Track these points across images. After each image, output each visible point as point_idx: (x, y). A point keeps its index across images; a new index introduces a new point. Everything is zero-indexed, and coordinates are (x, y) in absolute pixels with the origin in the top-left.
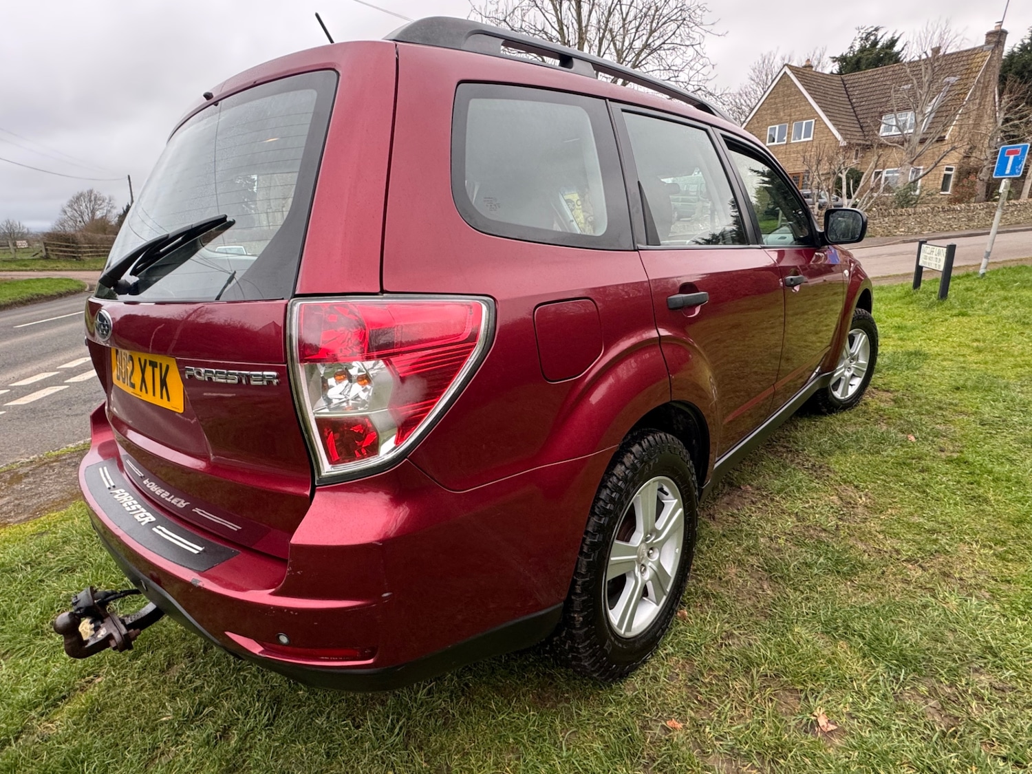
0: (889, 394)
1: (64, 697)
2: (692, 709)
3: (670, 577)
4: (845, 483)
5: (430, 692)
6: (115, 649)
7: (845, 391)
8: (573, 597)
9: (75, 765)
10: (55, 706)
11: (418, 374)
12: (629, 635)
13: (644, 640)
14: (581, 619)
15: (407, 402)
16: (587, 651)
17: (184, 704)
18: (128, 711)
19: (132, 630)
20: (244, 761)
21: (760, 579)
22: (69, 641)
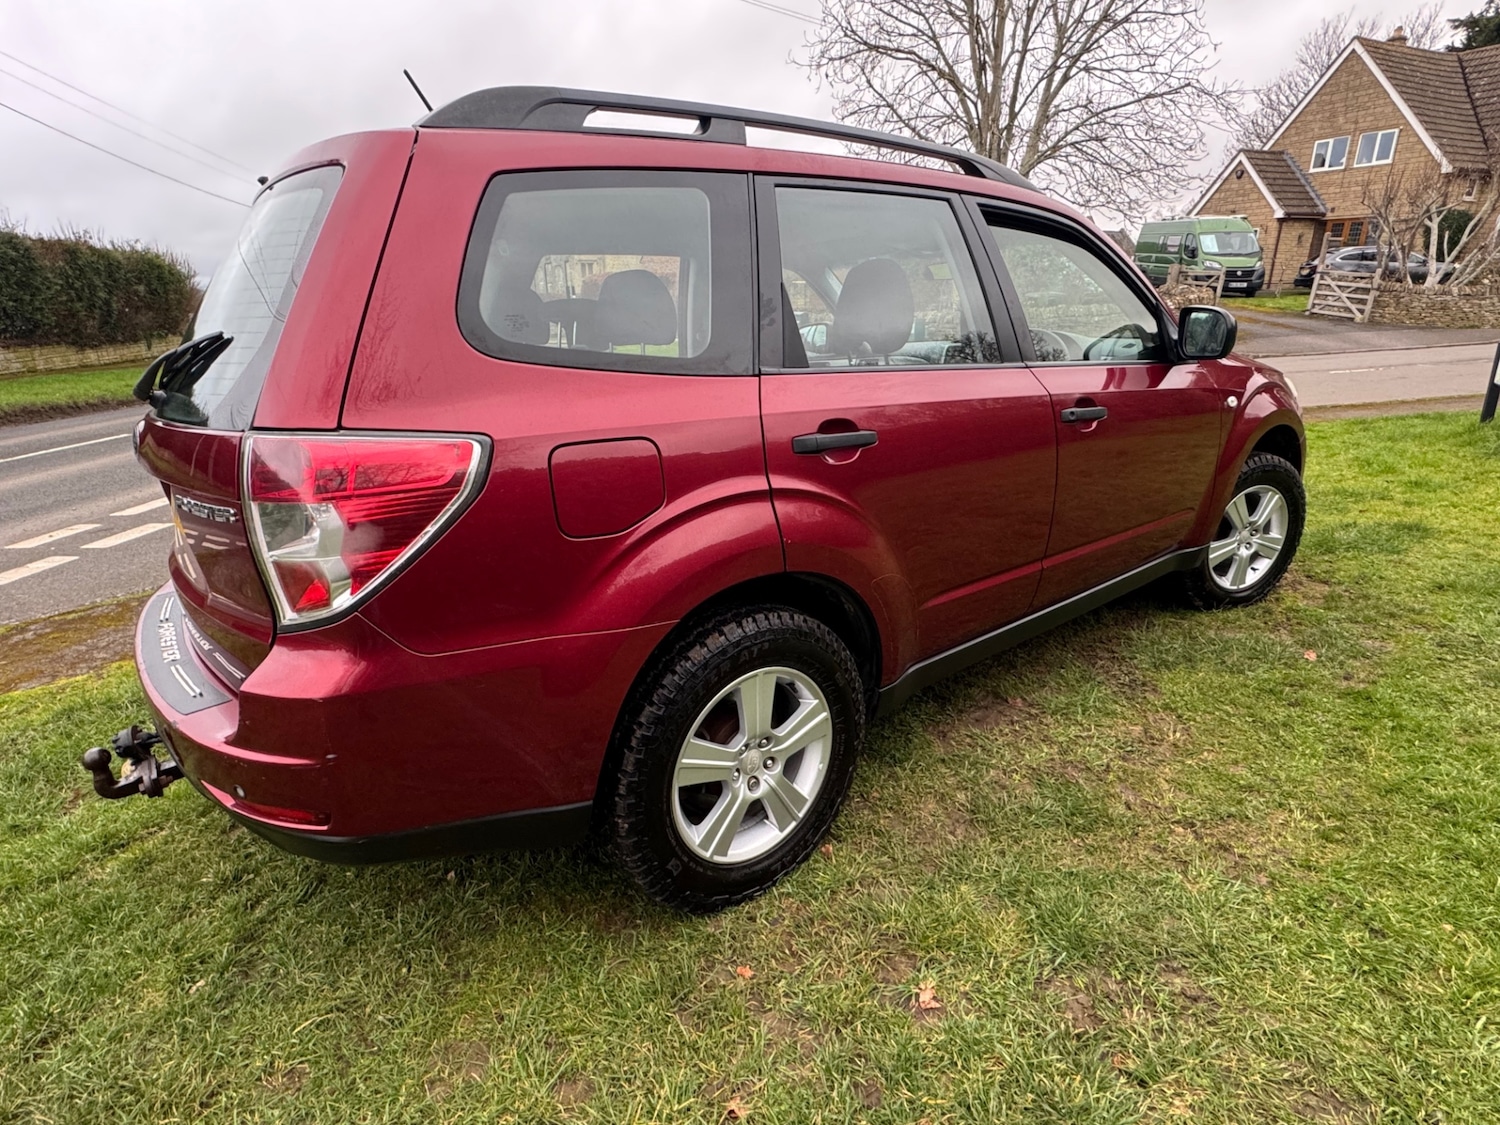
1: (123, 846)
2: (776, 960)
3: (806, 800)
4: (1165, 709)
5: (480, 894)
6: (143, 793)
7: (1240, 576)
8: (617, 799)
9: (105, 910)
10: (112, 853)
11: (372, 522)
12: (718, 859)
13: (747, 871)
14: (626, 826)
15: (356, 550)
16: (639, 867)
17: (227, 869)
18: (176, 868)
19: (164, 777)
21: (958, 821)
22: (98, 778)
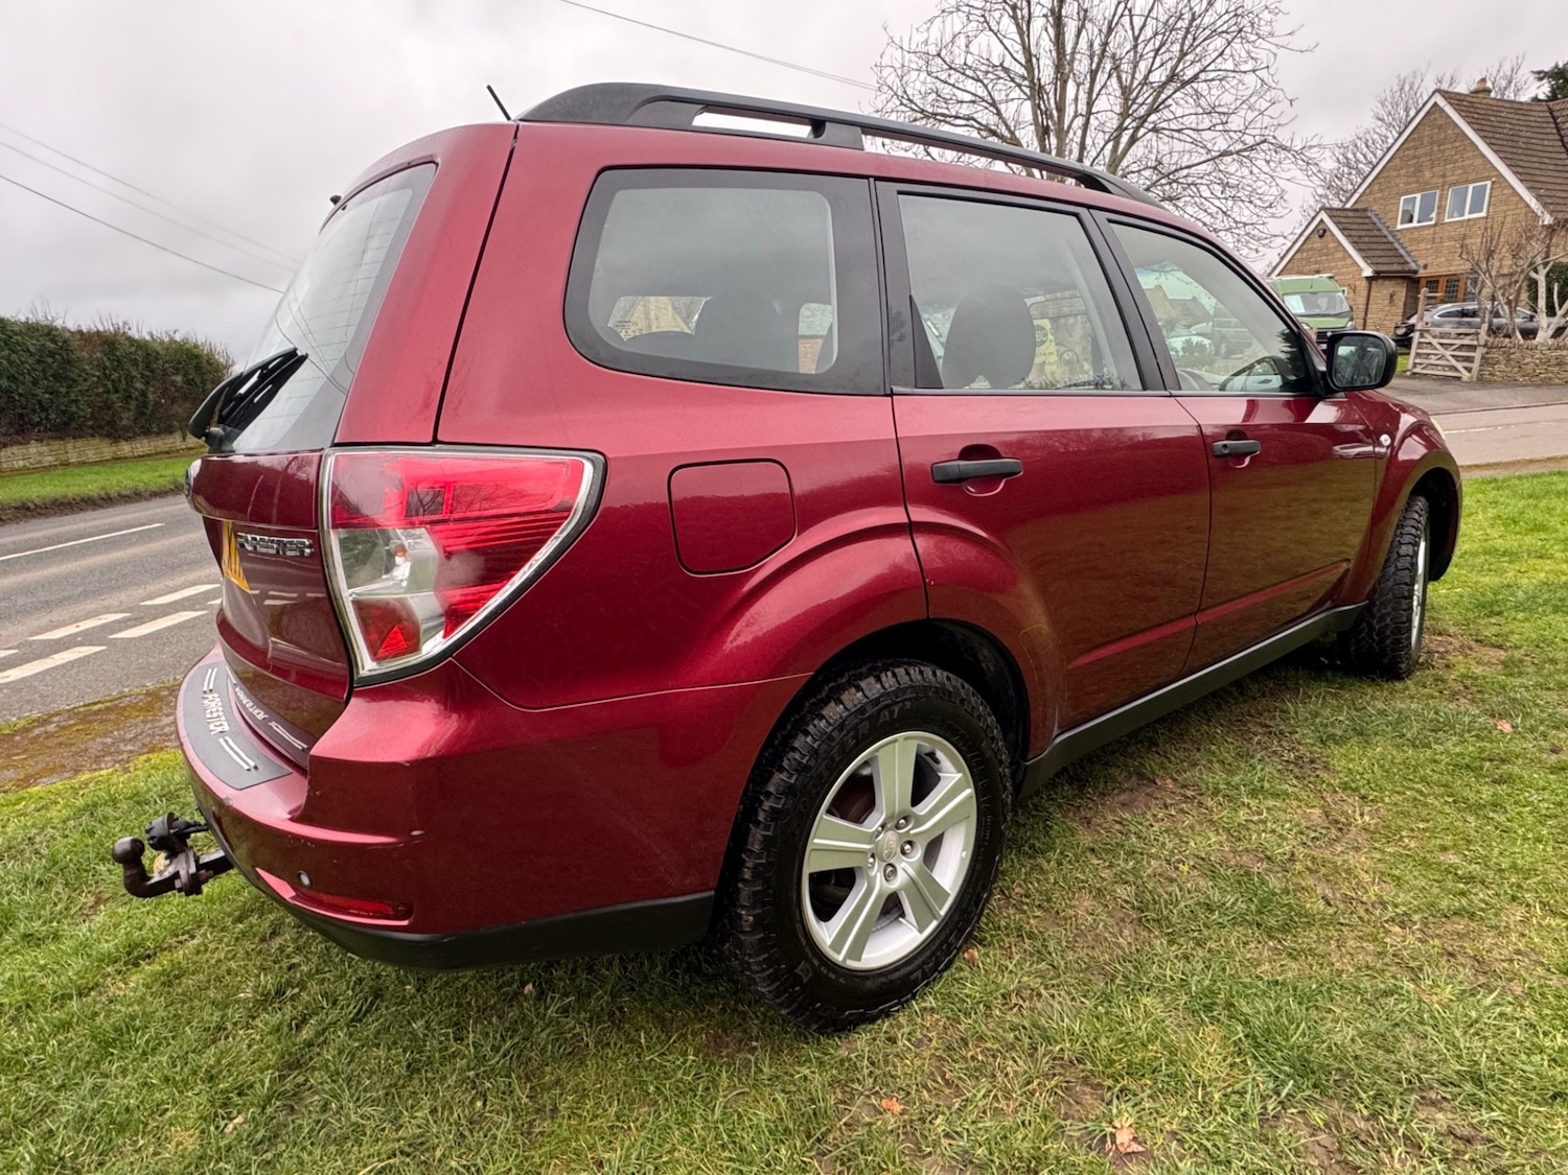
0: (1502, 652)
1: (149, 956)
3: (948, 895)
4: (1344, 789)
5: (565, 1011)
6: (180, 890)
8: (740, 885)
9: (128, 1033)
10: (136, 965)
11: (471, 550)
12: (852, 964)
13: (883, 980)
14: (751, 918)
15: (452, 583)
16: (763, 970)
17: (268, 981)
18: (209, 981)
19: (203, 871)
20: (311, 1058)
21: (1123, 920)
22: (129, 873)
